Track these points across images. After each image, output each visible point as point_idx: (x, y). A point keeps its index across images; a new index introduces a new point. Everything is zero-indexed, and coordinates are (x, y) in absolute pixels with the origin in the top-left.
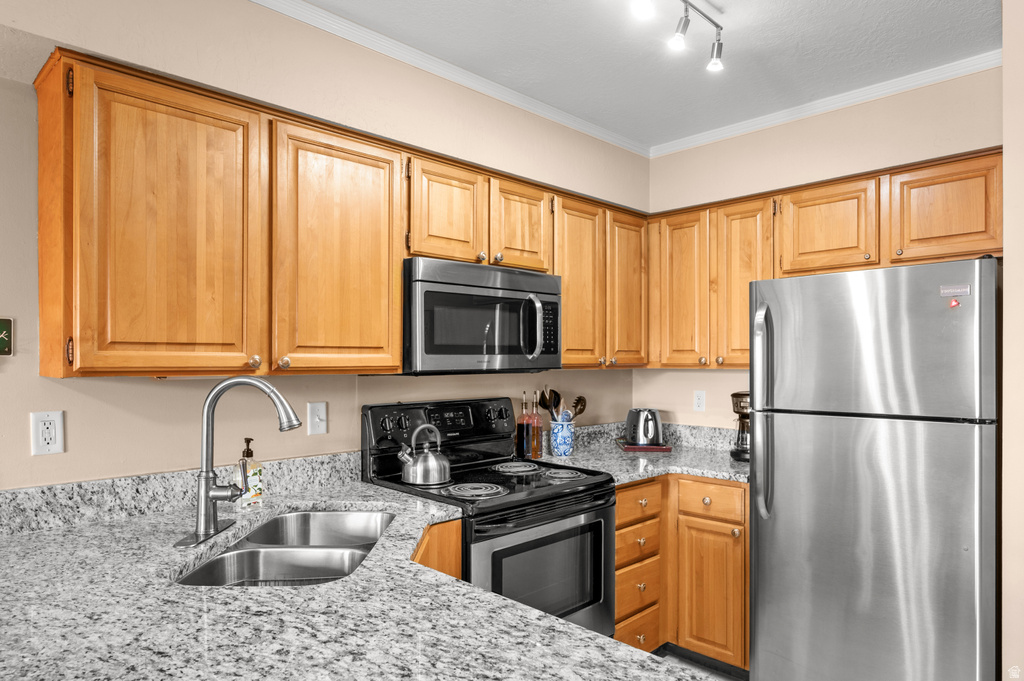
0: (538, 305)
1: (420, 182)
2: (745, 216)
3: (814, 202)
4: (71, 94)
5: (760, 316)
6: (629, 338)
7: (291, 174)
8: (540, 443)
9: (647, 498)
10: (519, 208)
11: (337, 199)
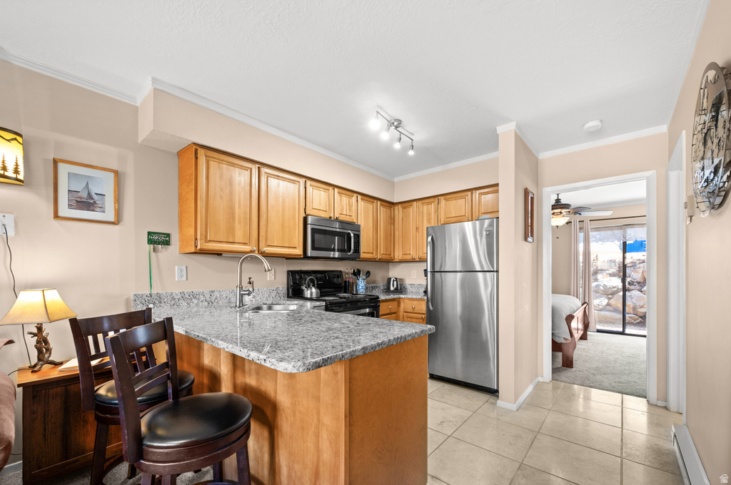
0: (352, 235)
1: (309, 189)
2: (428, 204)
3: (451, 199)
4: (197, 158)
5: (430, 239)
6: (386, 249)
7: (266, 186)
8: (353, 289)
9: (392, 306)
10: (345, 199)
11: (281, 195)
